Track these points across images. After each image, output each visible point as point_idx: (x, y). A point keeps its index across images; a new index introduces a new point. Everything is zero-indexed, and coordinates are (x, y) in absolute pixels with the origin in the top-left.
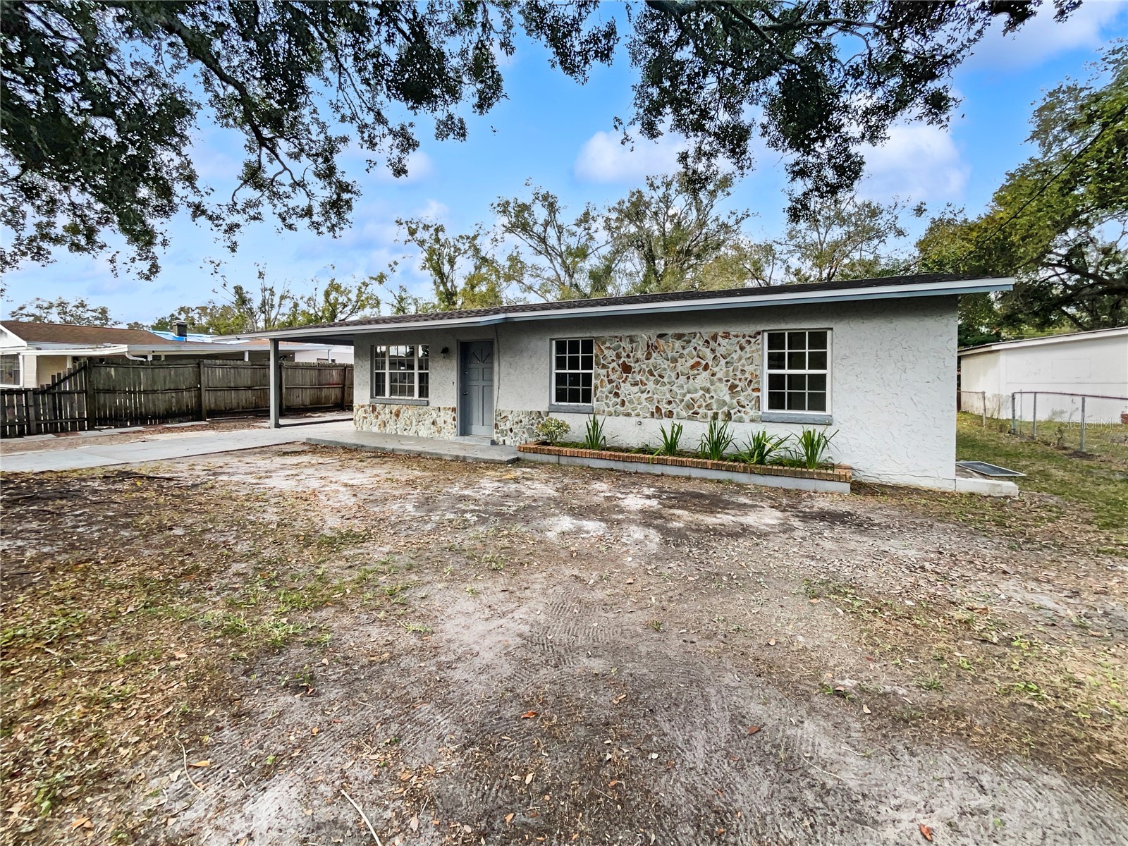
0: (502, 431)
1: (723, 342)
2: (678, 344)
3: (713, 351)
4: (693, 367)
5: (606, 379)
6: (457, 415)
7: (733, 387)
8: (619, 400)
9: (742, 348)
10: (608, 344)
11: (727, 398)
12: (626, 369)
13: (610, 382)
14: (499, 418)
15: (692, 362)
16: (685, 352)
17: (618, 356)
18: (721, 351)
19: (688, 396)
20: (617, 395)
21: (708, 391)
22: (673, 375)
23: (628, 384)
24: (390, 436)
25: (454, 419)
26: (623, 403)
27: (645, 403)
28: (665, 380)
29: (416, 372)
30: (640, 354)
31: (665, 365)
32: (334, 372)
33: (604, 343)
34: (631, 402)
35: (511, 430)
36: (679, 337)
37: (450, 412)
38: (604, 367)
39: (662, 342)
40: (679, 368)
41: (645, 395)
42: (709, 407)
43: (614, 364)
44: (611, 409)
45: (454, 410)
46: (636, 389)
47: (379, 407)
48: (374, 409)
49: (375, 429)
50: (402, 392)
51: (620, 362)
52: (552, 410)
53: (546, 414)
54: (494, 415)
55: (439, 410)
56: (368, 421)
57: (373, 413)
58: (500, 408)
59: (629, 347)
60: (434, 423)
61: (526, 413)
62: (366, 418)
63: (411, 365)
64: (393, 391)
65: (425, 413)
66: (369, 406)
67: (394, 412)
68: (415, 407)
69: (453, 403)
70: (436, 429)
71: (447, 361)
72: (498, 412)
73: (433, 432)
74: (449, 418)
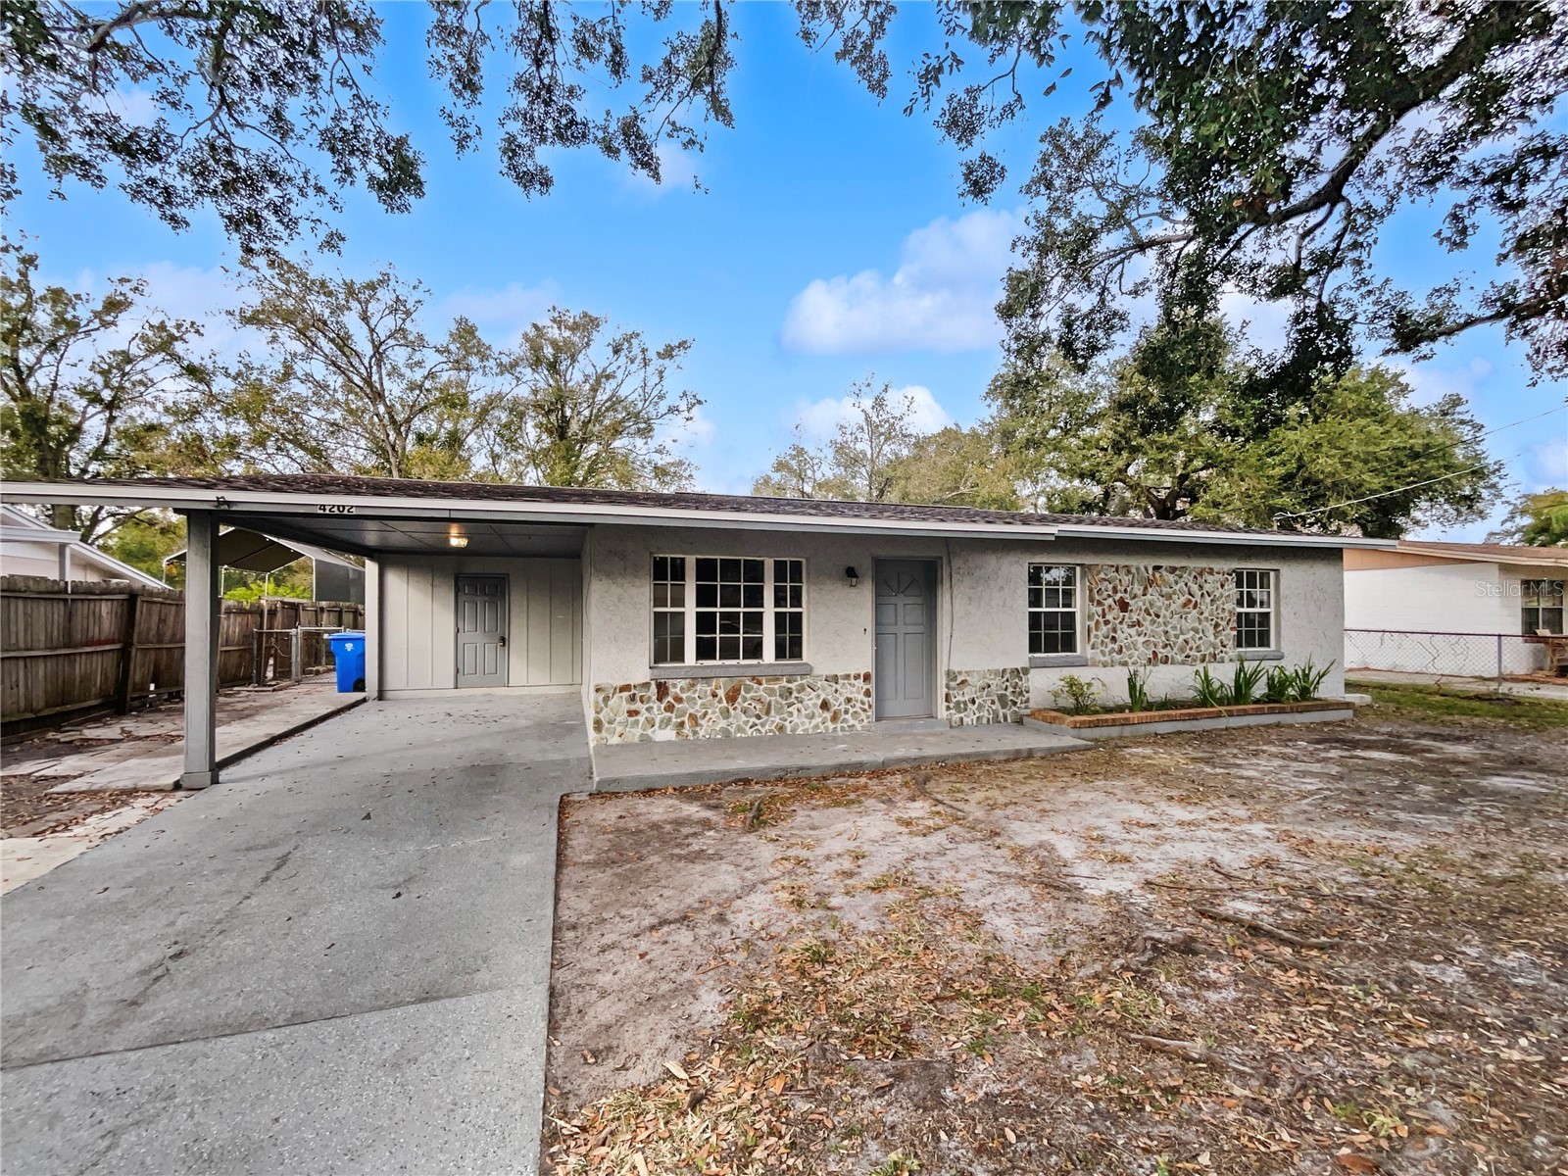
0: (958, 703)
1: (1210, 578)
2: (1171, 578)
3: (1201, 587)
4: (1185, 605)
5: (1101, 620)
6: (872, 686)
7: (1217, 625)
8: (1116, 647)
9: (1222, 586)
10: (1102, 575)
11: (1212, 638)
12: (1124, 606)
13: (1107, 623)
14: (953, 684)
15: (1183, 599)
16: (1177, 588)
17: (1115, 590)
18: (1207, 587)
19: (1182, 638)
20: (1114, 639)
21: (1196, 631)
22: (1168, 614)
23: (1125, 626)
24: (712, 744)
25: (868, 693)
26: (1120, 651)
27: (1142, 649)
28: (1161, 620)
29: (769, 611)
30: (1138, 589)
31: (1160, 602)
32: (105, 609)
33: (1098, 573)
34: (1128, 648)
35: (973, 702)
36: (1173, 570)
37: (860, 683)
38: (1099, 603)
39: (1157, 575)
40: (1173, 607)
41: (1142, 639)
42: (1198, 649)
43: (1110, 601)
44: (1107, 658)
45: (867, 677)
46: (1133, 631)
47: (677, 687)
48: (662, 690)
49: (668, 734)
50: (730, 651)
51: (1117, 598)
52: (1035, 665)
53: (1026, 671)
54: (942, 680)
55: (835, 679)
56: (641, 719)
57: (660, 699)
58: (955, 668)
59: (1126, 579)
60: (825, 706)
61: (996, 673)
62: (636, 713)
63: (755, 597)
64: (705, 650)
65: (801, 689)
66: (646, 685)
67: (721, 693)
68: (776, 678)
69: (866, 665)
70: (828, 715)
71: (853, 591)
72: (951, 675)
73: (821, 722)
74: (856, 690)
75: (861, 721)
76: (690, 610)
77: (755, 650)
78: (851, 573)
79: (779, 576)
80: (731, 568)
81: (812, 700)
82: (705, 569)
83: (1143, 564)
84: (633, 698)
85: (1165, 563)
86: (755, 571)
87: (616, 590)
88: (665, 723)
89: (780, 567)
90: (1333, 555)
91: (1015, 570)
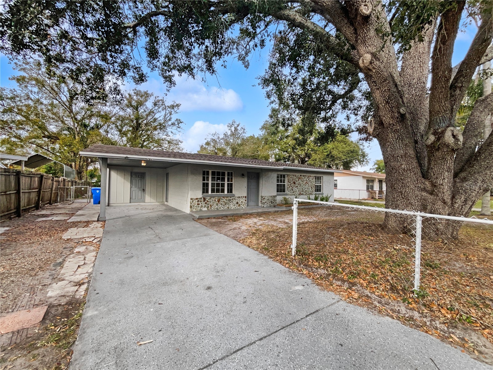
0: (263, 203)
1: (310, 178)
2: (303, 177)
6: (246, 199)
7: (312, 187)
8: (293, 191)
9: (313, 179)
11: (310, 190)
12: (294, 183)
13: (291, 186)
14: (262, 199)
15: (305, 182)
16: (304, 179)
17: (293, 180)
19: (305, 190)
21: (308, 188)
22: (303, 185)
23: (295, 187)
24: (214, 210)
25: (246, 201)
27: (298, 192)
28: (301, 186)
29: (226, 183)
30: (297, 180)
31: (301, 182)
33: (290, 176)
34: (295, 192)
35: (266, 202)
36: (304, 176)
37: (244, 198)
38: (290, 182)
39: (301, 177)
41: (298, 190)
42: (308, 192)
43: (292, 182)
44: (291, 194)
45: (246, 197)
47: (207, 199)
48: (205, 199)
49: (205, 209)
50: (218, 191)
52: (278, 195)
53: (276, 196)
54: (260, 198)
55: (239, 197)
56: (200, 206)
57: (204, 201)
58: (263, 195)
59: (295, 177)
60: (237, 203)
61: (270, 196)
62: (199, 204)
63: (223, 180)
64: (213, 191)
65: (232, 199)
66: (201, 198)
67: (216, 200)
68: (228, 197)
69: (245, 195)
70: (238, 205)
71: (243, 179)
72: (262, 197)
73: (237, 206)
74: (243, 200)
75: (244, 206)
76: (210, 182)
77: (223, 191)
78: (243, 175)
79: (228, 175)
80: (218, 173)
81: (235, 202)
82: (213, 173)
83: (298, 174)
84: (198, 201)
85: (302, 174)
86: (223, 174)
87: (195, 177)
88: (205, 207)
89: (228, 173)
90: (332, 174)
91: (274, 175)
